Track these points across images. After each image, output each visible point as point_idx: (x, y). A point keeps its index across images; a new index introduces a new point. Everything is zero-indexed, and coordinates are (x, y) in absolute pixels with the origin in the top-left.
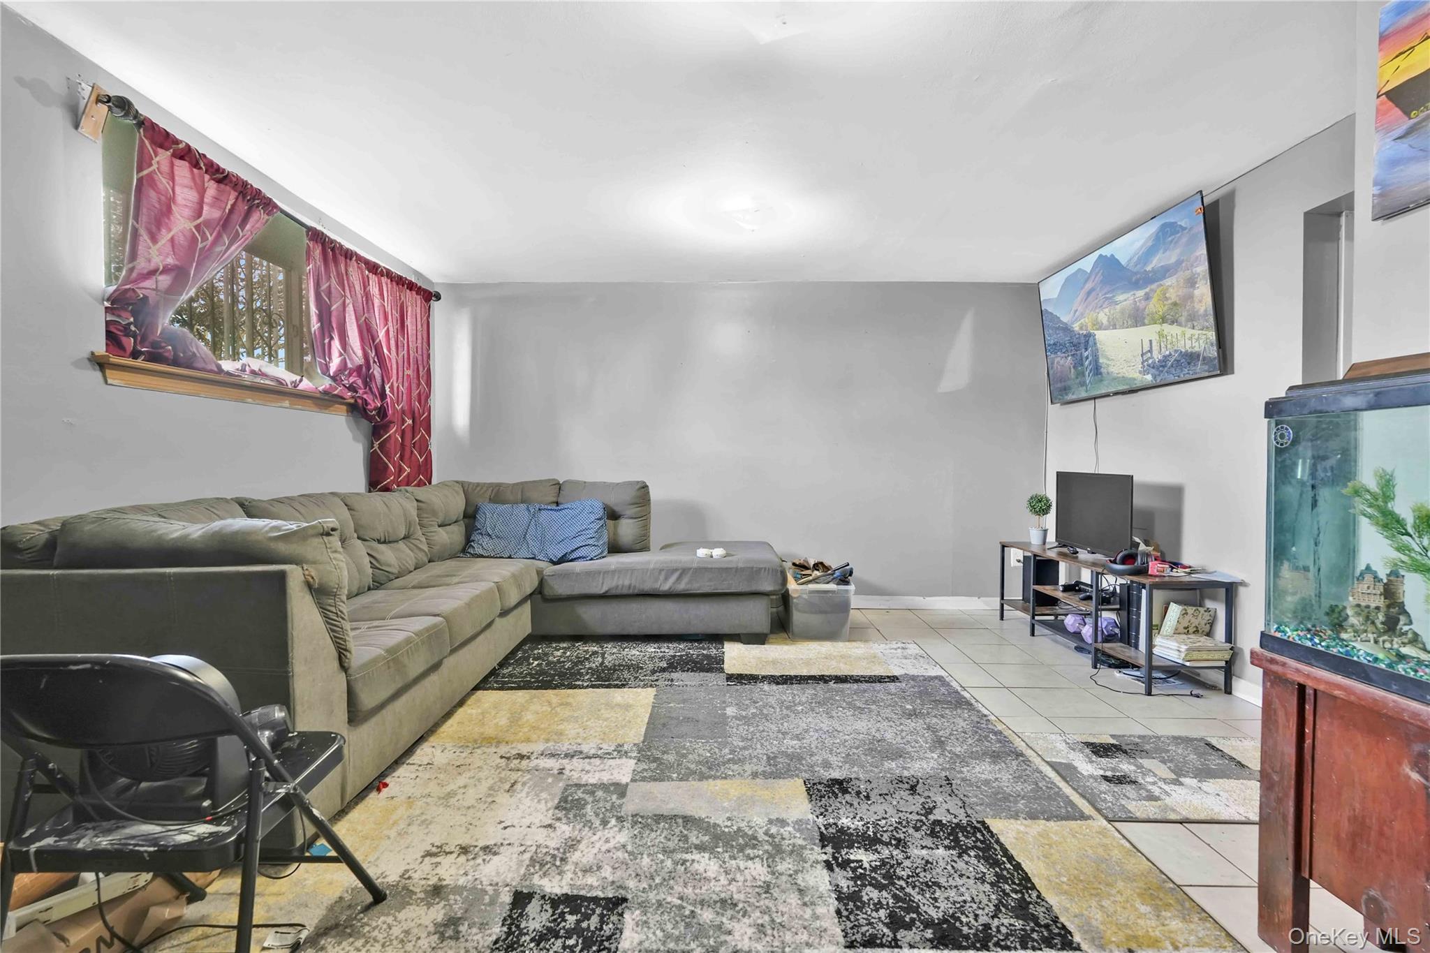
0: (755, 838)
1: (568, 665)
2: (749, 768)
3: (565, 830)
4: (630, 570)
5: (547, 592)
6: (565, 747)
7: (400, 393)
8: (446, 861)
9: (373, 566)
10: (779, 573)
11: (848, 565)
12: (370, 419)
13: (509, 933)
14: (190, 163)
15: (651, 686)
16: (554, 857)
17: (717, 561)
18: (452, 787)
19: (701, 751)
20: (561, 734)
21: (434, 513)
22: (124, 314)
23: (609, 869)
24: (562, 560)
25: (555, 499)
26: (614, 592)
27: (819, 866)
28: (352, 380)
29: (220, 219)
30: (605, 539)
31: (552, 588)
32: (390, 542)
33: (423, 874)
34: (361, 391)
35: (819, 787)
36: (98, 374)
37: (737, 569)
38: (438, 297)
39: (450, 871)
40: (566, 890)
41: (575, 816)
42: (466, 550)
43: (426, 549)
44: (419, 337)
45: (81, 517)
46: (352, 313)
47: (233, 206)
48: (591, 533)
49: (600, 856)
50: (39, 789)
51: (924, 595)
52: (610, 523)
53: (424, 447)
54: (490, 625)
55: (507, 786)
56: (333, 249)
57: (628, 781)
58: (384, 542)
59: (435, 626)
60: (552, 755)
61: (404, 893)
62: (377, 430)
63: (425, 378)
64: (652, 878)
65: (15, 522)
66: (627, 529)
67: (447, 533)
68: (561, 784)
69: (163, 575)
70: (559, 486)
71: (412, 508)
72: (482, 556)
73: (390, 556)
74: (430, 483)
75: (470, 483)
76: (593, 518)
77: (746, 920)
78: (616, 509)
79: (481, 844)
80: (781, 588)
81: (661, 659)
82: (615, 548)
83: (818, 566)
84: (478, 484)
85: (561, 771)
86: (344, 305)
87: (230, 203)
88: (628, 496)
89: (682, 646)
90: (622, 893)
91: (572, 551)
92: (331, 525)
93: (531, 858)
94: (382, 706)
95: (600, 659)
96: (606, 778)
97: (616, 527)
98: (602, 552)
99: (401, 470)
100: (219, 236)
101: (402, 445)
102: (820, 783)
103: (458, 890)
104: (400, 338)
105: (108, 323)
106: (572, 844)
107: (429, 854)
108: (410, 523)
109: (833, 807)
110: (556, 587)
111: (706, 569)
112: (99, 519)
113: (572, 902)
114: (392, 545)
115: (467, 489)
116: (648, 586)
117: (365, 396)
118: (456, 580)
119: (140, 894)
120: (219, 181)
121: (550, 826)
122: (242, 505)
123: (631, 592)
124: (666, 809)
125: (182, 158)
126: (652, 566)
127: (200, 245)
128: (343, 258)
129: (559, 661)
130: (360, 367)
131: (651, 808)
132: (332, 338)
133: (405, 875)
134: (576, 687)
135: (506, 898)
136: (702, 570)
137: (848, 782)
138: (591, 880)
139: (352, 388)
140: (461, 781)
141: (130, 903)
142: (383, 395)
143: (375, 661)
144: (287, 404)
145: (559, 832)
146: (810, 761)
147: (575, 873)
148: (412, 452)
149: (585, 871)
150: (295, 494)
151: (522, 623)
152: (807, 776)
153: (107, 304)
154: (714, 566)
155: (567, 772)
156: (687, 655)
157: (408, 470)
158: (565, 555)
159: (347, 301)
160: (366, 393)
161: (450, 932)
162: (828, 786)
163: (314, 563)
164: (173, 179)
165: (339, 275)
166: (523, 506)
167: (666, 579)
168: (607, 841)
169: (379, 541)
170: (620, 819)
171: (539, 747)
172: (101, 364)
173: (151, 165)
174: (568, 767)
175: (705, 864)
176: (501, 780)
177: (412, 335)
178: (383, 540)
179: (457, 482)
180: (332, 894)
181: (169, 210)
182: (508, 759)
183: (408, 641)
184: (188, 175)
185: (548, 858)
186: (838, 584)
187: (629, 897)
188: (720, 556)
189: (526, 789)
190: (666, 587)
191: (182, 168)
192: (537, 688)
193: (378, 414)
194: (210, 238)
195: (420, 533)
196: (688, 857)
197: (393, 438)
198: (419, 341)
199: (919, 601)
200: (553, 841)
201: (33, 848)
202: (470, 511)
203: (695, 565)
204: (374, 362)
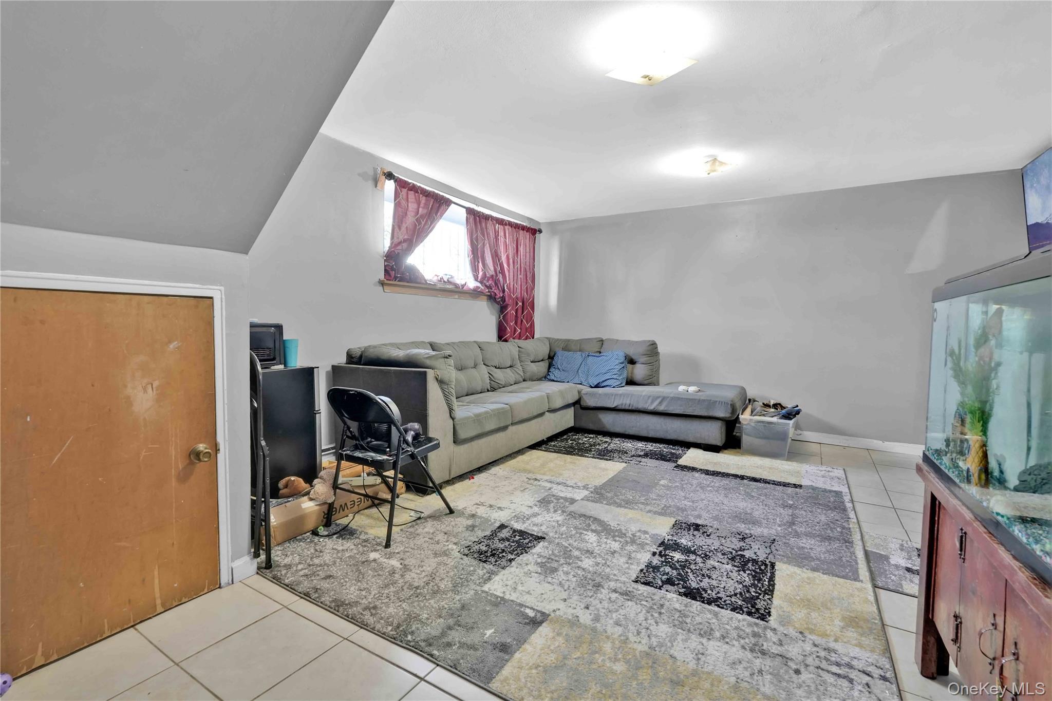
0: (625, 534)
1: (587, 445)
2: (648, 508)
3: (536, 509)
4: (631, 395)
5: (583, 403)
6: (560, 480)
7: (515, 289)
8: (481, 508)
9: (490, 379)
10: (729, 406)
11: (797, 406)
12: (498, 303)
13: (492, 535)
14: (414, 191)
15: (626, 463)
16: (525, 517)
17: (691, 394)
18: (500, 484)
19: (628, 496)
20: (561, 475)
21: (528, 355)
22: (391, 262)
23: (545, 527)
24: (597, 386)
25: (599, 350)
26: (620, 407)
27: (649, 553)
28: (490, 282)
29: (427, 213)
30: (625, 375)
31: (586, 402)
32: (501, 368)
33: (471, 509)
34: (493, 289)
35: (683, 524)
36: (381, 288)
37: (699, 400)
38: (540, 231)
39: (482, 511)
40: (523, 529)
41: (544, 506)
42: (546, 378)
43: (522, 374)
44: (528, 256)
45: (369, 346)
46: (489, 248)
47: (432, 206)
48: (616, 371)
49: (544, 522)
50: (348, 437)
51: (884, 439)
52: (630, 366)
53: (530, 319)
54: (541, 415)
55: (522, 489)
56: (479, 217)
57: (580, 499)
58: (499, 368)
59: (503, 408)
60: (551, 482)
61: (462, 514)
62: (503, 309)
63: (531, 279)
64: (562, 535)
65: (352, 347)
66: (640, 371)
67: (536, 366)
68: (547, 494)
69: (390, 370)
70: (602, 341)
71: (515, 351)
72: (554, 381)
73: (499, 375)
74: (533, 338)
75: (553, 339)
76: (618, 362)
77: (593, 560)
78: (634, 357)
79: (498, 506)
80: (730, 415)
81: (642, 450)
82: (631, 382)
83: (776, 406)
84: (558, 339)
85: (550, 489)
86: (484, 245)
87: (431, 205)
88: (642, 349)
89: (661, 446)
90: (545, 536)
91: (603, 381)
92: (450, 354)
93: (515, 515)
94: (472, 439)
95: (606, 446)
96: (569, 495)
97: (633, 369)
98: (621, 383)
99: (515, 330)
100: (427, 221)
101: (516, 316)
102: (685, 523)
103: (481, 517)
104: (516, 258)
105: (385, 266)
106: (535, 515)
107: (477, 504)
108: (513, 360)
109: (682, 534)
110: (587, 401)
111: (679, 398)
112: (375, 347)
113: (522, 533)
114: (503, 370)
115: (552, 342)
116: (641, 406)
117: (495, 291)
118: (530, 390)
119: (377, 487)
120: (426, 196)
121: (530, 507)
122: (431, 345)
123: (630, 408)
124: (588, 513)
125: (411, 190)
126: (644, 394)
127: (418, 227)
128: (484, 220)
129: (583, 443)
130: (492, 276)
131: (583, 511)
132: (479, 262)
133: (465, 508)
134: (586, 456)
135: (497, 525)
136: (677, 399)
137: (703, 527)
138: (535, 529)
139: (489, 287)
140: (504, 483)
141: (374, 488)
142: (504, 291)
143: (467, 418)
144: (457, 297)
145: (533, 509)
146: (689, 513)
147: (530, 524)
148: (522, 321)
149: (534, 525)
150: (457, 341)
151: (567, 419)
152: (680, 518)
153: (385, 258)
154: (683, 397)
155: (552, 490)
156: (660, 451)
157: (519, 331)
158: (599, 383)
159: (486, 242)
160: (495, 289)
161: (471, 529)
162: (689, 525)
163: (440, 369)
164: (408, 200)
165: (482, 229)
166: (579, 353)
167: (652, 402)
168: (552, 518)
169: (496, 367)
170: (563, 512)
171: (546, 478)
172: (382, 284)
173: (399, 197)
174: (555, 488)
175: (591, 537)
176: (521, 486)
177: (523, 256)
178: (498, 366)
179: (546, 338)
180: (437, 508)
181: (406, 214)
182: (529, 479)
183: (486, 413)
184: (413, 197)
185: (522, 517)
186: (781, 418)
187: (547, 538)
188: (694, 391)
189: (530, 492)
190: (651, 408)
191: (411, 193)
192: (564, 453)
193: (502, 300)
194: (423, 223)
195: (519, 365)
196: (585, 532)
197: (509, 314)
198: (528, 258)
199: (877, 444)
200: (528, 512)
201: (344, 453)
202: (552, 354)
203: (672, 395)
204: (500, 272)
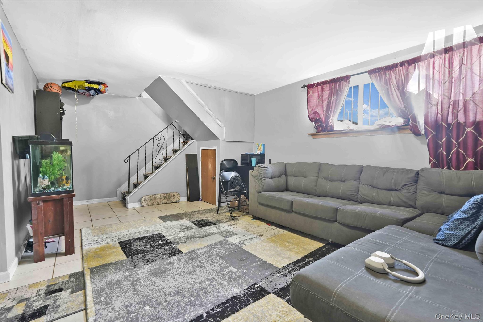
2: (201, 251)
27: (170, 238)
35: (178, 253)
102: (178, 254)
109: (171, 249)
120: (329, 84)
137: (169, 256)
146: (185, 259)
152: (183, 254)
162: (175, 254)
163: (254, 171)
164: (315, 92)
172: (311, 135)
173: (310, 93)
184: (319, 88)
